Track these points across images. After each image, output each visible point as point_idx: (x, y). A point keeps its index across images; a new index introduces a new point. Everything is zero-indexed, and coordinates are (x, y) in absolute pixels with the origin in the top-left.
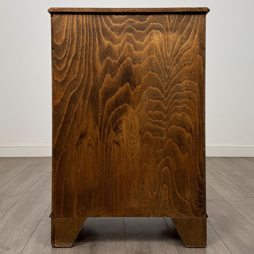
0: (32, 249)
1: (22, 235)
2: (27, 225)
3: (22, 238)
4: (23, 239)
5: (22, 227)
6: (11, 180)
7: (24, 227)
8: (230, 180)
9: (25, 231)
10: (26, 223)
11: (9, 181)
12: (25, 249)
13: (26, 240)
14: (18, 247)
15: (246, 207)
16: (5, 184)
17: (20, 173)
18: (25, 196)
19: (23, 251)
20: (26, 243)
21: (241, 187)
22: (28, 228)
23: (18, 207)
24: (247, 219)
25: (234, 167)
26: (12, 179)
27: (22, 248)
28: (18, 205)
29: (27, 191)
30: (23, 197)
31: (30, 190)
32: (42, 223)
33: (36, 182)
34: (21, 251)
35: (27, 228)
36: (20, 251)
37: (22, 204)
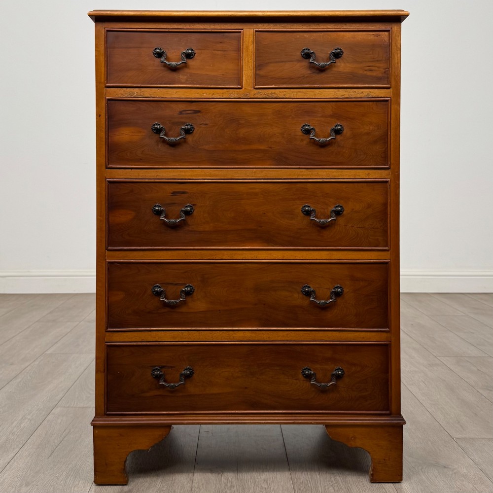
0: (28, 458)
1: (16, 433)
2: (29, 414)
3: (15, 437)
4: (17, 440)
5: (20, 418)
6: (18, 334)
7: (22, 418)
8: (407, 335)
9: (22, 426)
10: (27, 412)
11: (13, 337)
12: (15, 457)
13: (21, 442)
14: (5, 454)
15: (427, 384)
16: (7, 341)
17: (37, 321)
18: (36, 363)
19: (12, 461)
20: (21, 446)
21: (425, 347)
22: (29, 419)
23: (20, 382)
24: (425, 405)
25: (420, 310)
26: (20, 333)
27: (11, 456)
28: (19, 380)
29: (42, 355)
30: (32, 365)
31: (49, 352)
32: (57, 411)
33: (62, 338)
34: (8, 462)
35: (27, 420)
36: (5, 462)
37: (29, 377)
